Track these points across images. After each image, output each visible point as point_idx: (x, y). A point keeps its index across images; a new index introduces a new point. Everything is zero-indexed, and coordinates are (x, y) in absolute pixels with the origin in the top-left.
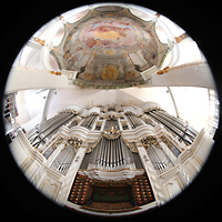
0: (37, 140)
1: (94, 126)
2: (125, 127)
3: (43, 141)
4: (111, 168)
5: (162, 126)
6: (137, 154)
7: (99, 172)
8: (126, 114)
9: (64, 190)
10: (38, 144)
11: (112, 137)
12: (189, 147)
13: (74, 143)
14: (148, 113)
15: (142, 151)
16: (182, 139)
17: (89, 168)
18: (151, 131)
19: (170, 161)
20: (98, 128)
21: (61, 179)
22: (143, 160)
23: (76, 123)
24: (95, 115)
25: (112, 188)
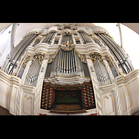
0: (11, 67)
1: (53, 41)
2: (78, 42)
3: (15, 66)
4: (67, 74)
5: (107, 48)
6: (86, 64)
7: (59, 78)
8: (79, 32)
9: (37, 99)
10: (12, 70)
11: (68, 49)
12: (125, 75)
13: (39, 57)
14: (97, 35)
15: (90, 63)
16: (121, 65)
17: (51, 75)
18: (98, 49)
19: (109, 78)
20: (56, 42)
21: (34, 91)
22: (90, 70)
23: (38, 41)
24: (54, 32)
25: (68, 91)
